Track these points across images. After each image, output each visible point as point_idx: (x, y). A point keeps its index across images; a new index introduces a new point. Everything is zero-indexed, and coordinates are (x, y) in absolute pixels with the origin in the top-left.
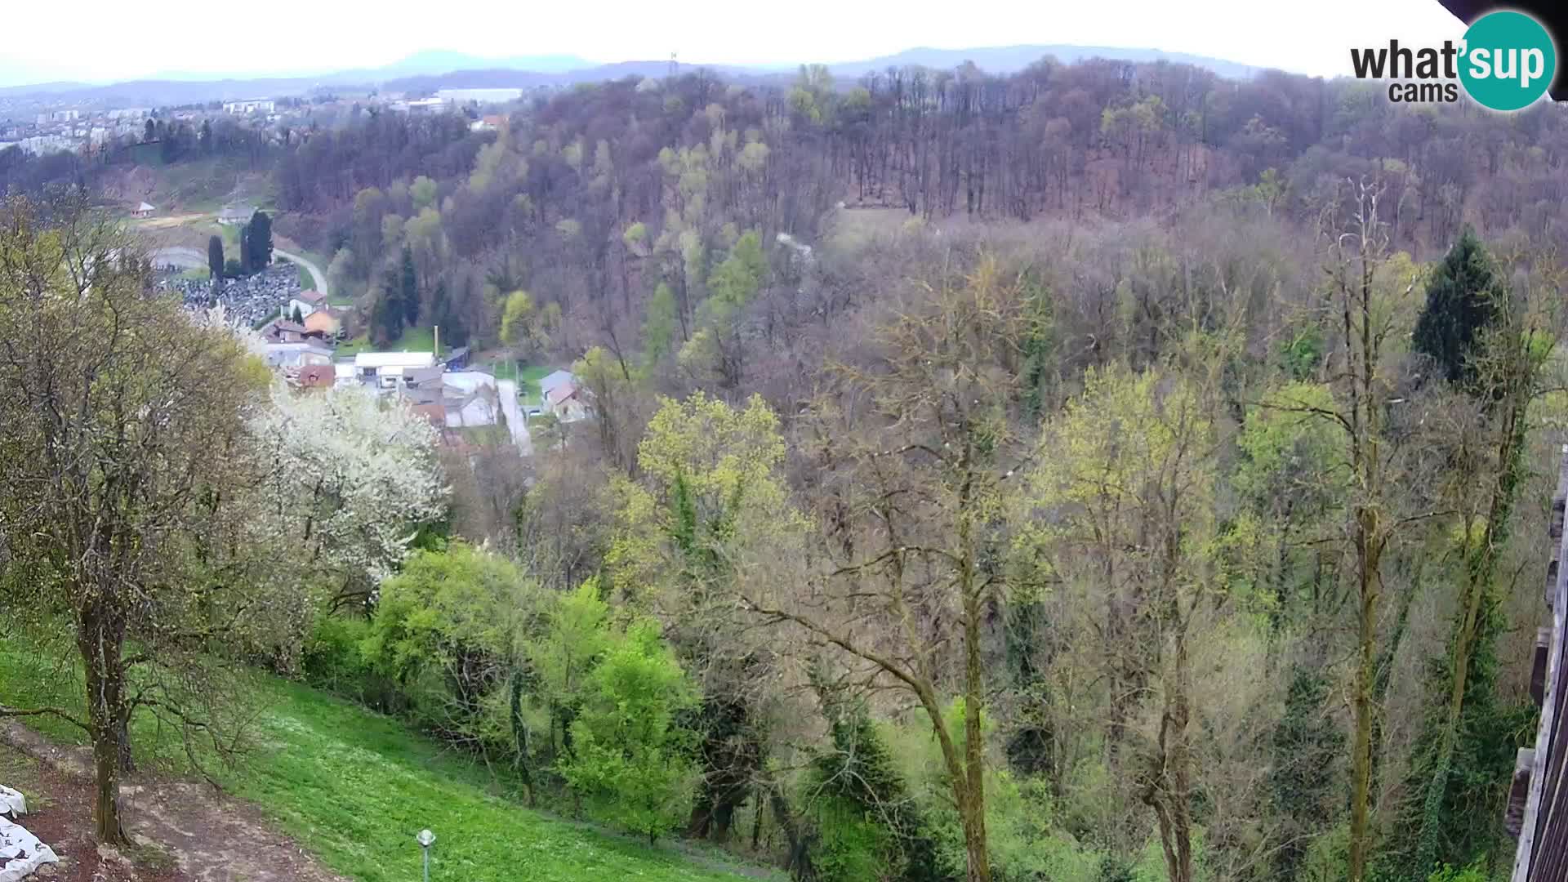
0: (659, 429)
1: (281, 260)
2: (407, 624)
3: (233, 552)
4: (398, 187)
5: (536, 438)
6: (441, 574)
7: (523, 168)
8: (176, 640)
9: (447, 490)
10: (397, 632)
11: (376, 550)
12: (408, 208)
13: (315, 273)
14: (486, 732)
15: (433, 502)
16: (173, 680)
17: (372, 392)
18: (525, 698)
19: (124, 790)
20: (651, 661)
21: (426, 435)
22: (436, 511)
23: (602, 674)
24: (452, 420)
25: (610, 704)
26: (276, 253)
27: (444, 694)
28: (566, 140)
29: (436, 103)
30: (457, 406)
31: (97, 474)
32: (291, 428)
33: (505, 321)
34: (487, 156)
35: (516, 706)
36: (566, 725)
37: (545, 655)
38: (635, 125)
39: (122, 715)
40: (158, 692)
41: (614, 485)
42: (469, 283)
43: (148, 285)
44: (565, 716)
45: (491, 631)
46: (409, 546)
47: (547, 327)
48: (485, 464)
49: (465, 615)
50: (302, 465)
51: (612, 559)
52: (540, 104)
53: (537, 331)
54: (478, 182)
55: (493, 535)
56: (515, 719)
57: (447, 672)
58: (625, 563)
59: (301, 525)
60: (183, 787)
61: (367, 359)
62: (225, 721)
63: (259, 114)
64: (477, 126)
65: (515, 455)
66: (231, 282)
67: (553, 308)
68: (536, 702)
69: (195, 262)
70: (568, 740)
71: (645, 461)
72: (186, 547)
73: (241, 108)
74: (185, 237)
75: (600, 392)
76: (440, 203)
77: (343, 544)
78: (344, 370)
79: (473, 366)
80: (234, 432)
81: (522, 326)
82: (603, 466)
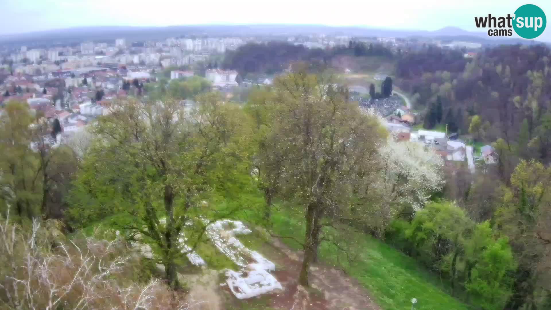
0: (519, 170)
1: (395, 95)
2: (423, 226)
3: (366, 193)
4: (438, 74)
5: (477, 168)
6: (438, 210)
7: (481, 72)
8: (341, 220)
9: (444, 182)
10: (419, 229)
11: (416, 199)
12: (440, 82)
13: (407, 100)
14: (443, 268)
15: (439, 185)
16: (337, 234)
17: (422, 144)
18: (458, 258)
19: (312, 268)
20: (503, 251)
21: (440, 162)
22: (439, 189)
23: (486, 253)
24: (449, 158)
25: (486, 265)
26: (393, 92)
27: (430, 252)
28: (496, 64)
29: (452, 46)
30: (451, 152)
31: (322, 160)
32: (393, 153)
33: (471, 125)
34: (469, 67)
35: (454, 260)
36: (470, 269)
37: (468, 244)
38: (519, 61)
39: (317, 242)
40: (331, 237)
41: (501, 187)
42: (460, 110)
43: (347, 98)
44: (470, 266)
45: (451, 233)
46: (428, 200)
47: (485, 129)
48: (459, 174)
49: (443, 226)
50: (395, 166)
51: (496, 213)
52: (487, 50)
53: (481, 130)
54: (466, 75)
55: (457, 200)
56: (453, 265)
57: (434, 244)
58: (501, 215)
59: (391, 186)
60: (333, 271)
61: (422, 132)
62: (352, 250)
63: (390, 43)
64: (466, 56)
65: (469, 173)
66: (377, 100)
67: (487, 123)
68: (461, 260)
69: (365, 91)
70: (470, 275)
71: (513, 181)
72: (350, 188)
73: (384, 40)
74: (361, 82)
75: (499, 154)
76: (452, 81)
77: (405, 196)
78: (414, 136)
79: (458, 139)
80: (373, 152)
81: (476, 127)
82: (498, 181)
